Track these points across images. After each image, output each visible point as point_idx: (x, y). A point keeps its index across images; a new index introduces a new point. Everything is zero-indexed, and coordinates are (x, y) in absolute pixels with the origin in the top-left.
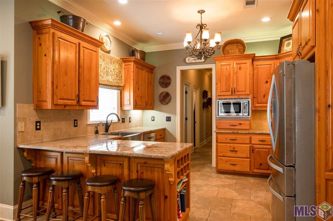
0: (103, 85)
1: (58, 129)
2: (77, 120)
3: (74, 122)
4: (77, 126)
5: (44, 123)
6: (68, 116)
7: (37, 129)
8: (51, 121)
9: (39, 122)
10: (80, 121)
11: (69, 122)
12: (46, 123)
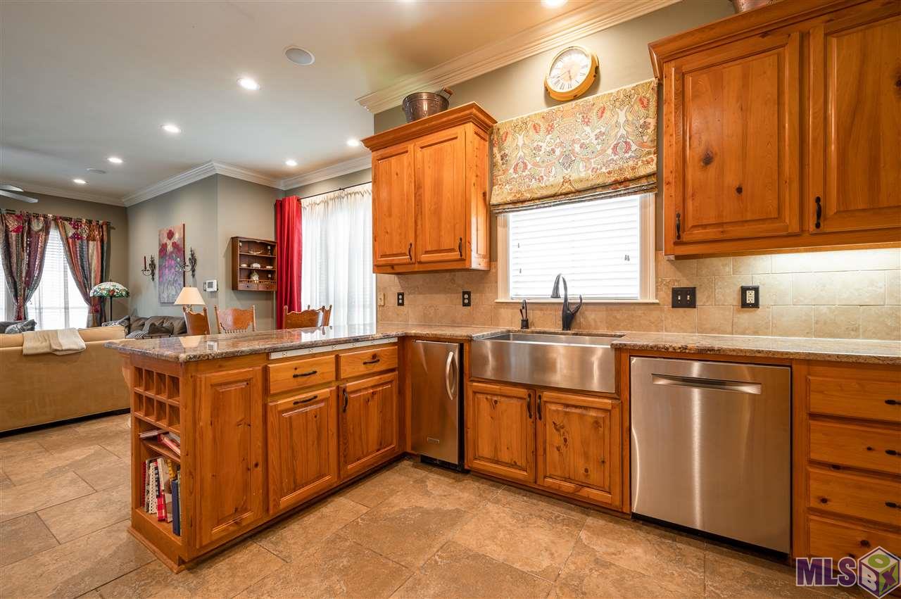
0: (539, 199)
1: (430, 307)
2: (469, 293)
3: (463, 296)
4: (469, 304)
5: (409, 294)
6: (450, 284)
7: (399, 304)
8: (420, 293)
9: (402, 294)
10: (478, 295)
11: (453, 295)
12: (411, 296)
